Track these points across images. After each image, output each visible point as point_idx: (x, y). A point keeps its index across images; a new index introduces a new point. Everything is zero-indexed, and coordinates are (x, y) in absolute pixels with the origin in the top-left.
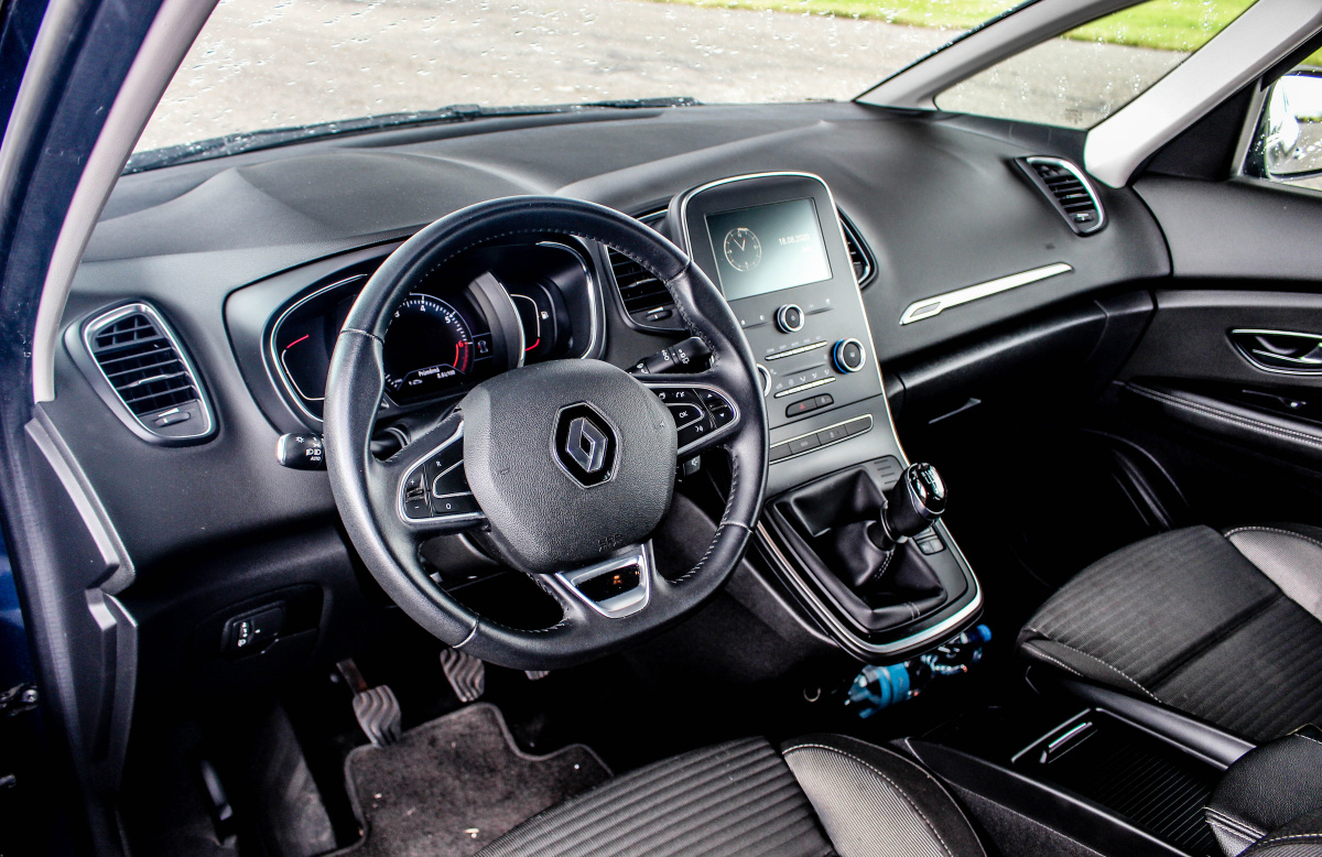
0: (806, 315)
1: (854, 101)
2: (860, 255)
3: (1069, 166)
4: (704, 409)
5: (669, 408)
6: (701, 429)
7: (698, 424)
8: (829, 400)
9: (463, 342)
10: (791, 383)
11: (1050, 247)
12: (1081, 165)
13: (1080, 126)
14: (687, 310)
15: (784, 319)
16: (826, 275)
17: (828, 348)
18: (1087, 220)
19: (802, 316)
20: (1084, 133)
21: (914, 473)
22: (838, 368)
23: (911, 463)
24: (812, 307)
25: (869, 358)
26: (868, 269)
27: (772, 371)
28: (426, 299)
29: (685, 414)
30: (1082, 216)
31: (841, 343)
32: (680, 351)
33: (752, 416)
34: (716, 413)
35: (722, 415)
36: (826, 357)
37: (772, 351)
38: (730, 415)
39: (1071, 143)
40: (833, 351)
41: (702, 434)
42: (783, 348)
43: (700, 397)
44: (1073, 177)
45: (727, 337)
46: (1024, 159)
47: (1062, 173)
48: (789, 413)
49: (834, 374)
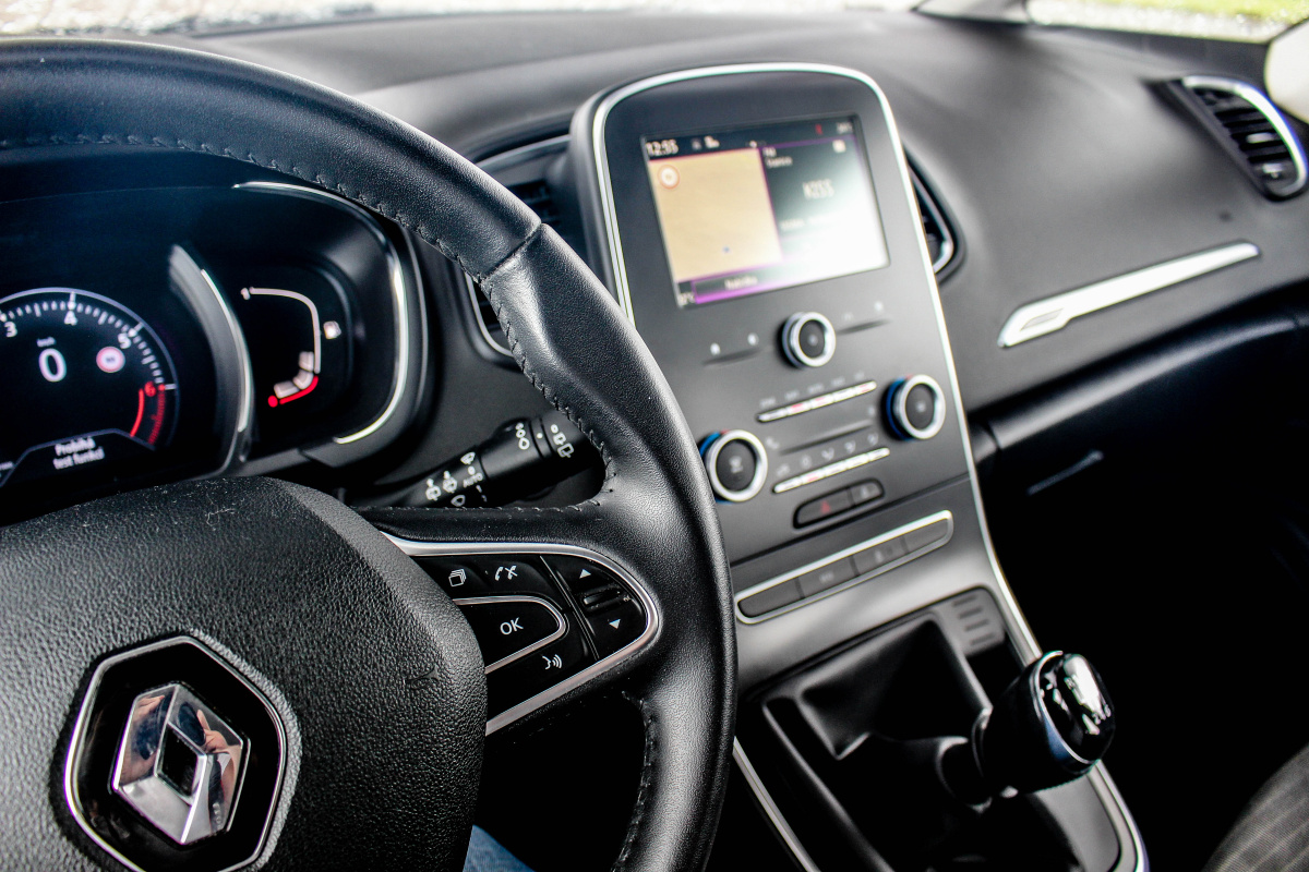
0: (839, 333)
1: (915, 10)
2: (936, 225)
3: (1249, 94)
4: (566, 611)
5: (465, 610)
6: (558, 662)
7: (550, 650)
8: (876, 491)
9: (156, 386)
10: (806, 461)
11: (1225, 217)
12: (1264, 91)
13: (1258, 35)
14: (530, 351)
15: (795, 342)
16: (876, 259)
17: (876, 397)
18: (1281, 177)
19: (830, 338)
20: (1265, 47)
21: (1051, 676)
22: (892, 429)
23: (1045, 650)
24: (849, 319)
25: (949, 409)
26: (947, 248)
27: (770, 442)
28: (79, 299)
29: (514, 625)
30: (1271, 169)
31: (900, 386)
32: (554, 428)
33: (692, 624)
34: (600, 617)
35: (615, 624)
36: (872, 411)
37: (770, 402)
38: (635, 623)
39: (1248, 59)
40: (887, 397)
41: (558, 676)
42: (792, 396)
43: (559, 578)
44: (1254, 110)
45: (634, 425)
46: (1178, 82)
47: (1236, 104)
48: (802, 519)
49: (885, 441)
